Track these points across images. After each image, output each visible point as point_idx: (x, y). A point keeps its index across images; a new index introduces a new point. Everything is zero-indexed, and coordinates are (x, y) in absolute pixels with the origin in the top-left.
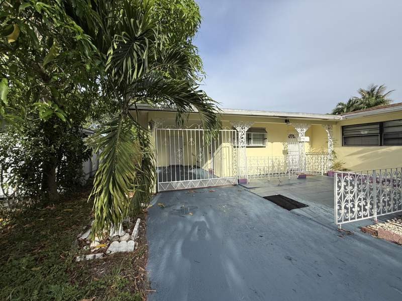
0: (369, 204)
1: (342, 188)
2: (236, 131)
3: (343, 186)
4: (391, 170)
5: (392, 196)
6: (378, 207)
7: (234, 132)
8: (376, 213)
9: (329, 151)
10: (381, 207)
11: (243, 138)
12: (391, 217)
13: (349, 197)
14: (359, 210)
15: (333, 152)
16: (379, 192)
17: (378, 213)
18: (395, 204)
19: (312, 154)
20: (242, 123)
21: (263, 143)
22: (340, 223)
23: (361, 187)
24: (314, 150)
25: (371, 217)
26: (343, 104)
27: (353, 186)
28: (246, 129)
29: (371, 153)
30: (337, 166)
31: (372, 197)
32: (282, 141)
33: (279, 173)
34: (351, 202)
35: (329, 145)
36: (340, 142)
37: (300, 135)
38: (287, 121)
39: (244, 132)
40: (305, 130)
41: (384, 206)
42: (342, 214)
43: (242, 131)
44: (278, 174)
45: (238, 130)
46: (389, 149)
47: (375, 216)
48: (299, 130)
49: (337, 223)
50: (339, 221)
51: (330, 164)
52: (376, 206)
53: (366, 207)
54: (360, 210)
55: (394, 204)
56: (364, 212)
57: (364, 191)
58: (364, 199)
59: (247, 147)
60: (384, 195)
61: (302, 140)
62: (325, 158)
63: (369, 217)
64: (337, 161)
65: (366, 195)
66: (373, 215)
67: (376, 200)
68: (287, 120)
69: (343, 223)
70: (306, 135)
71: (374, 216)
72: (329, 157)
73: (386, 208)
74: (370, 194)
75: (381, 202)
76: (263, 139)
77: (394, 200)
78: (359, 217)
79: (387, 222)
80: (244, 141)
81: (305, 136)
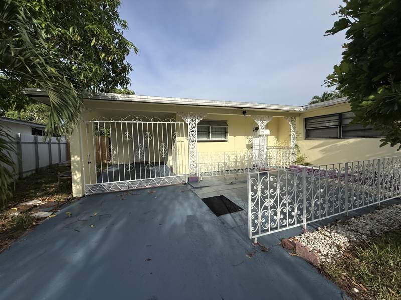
0: (296, 210)
1: (259, 192)
2: (184, 123)
3: (259, 190)
4: (340, 166)
5: (327, 198)
6: (308, 212)
7: (182, 125)
8: (305, 220)
9: (292, 145)
10: (313, 212)
11: (193, 132)
12: (323, 224)
13: (269, 203)
14: (282, 217)
15: (296, 146)
16: (310, 195)
17: (308, 220)
18: (332, 206)
19: (278, 149)
20: (192, 115)
21: (225, 137)
22: (256, 237)
23: (286, 190)
24: (279, 144)
25: (299, 225)
26: (317, 98)
27: (275, 190)
28: (197, 122)
29: (331, 147)
30: (300, 160)
31: (301, 201)
32: (246, 134)
33: (237, 170)
34: (271, 209)
35: (292, 139)
36: (303, 135)
37: (260, 128)
38: (244, 113)
39: (194, 125)
40: (266, 123)
41: (316, 211)
42: (259, 225)
43: (193, 124)
44: (235, 170)
45: (188, 123)
46: (347, 142)
47: (305, 223)
48: (259, 123)
49: (251, 237)
50: (253, 234)
51: (293, 159)
52: (305, 212)
53: (293, 214)
54: (285, 218)
55: (329, 208)
56: (290, 220)
57: (290, 194)
58: (289, 204)
59: (198, 142)
60: (318, 198)
61: (261, 134)
62: (288, 153)
63: (296, 226)
64: (300, 155)
65: (293, 198)
66: (302, 222)
67: (305, 204)
68: (244, 111)
69: (260, 235)
70: (267, 127)
71: (303, 224)
72: (292, 151)
73: (319, 213)
74: (298, 197)
75: (313, 205)
76: (224, 133)
77: (330, 202)
78: (282, 227)
79: (318, 230)
80: (195, 135)
81: (266, 129)
